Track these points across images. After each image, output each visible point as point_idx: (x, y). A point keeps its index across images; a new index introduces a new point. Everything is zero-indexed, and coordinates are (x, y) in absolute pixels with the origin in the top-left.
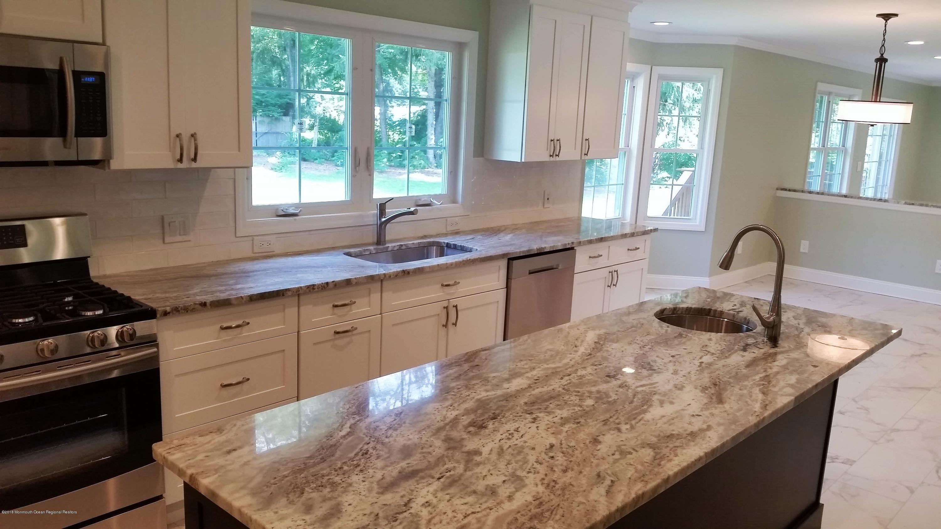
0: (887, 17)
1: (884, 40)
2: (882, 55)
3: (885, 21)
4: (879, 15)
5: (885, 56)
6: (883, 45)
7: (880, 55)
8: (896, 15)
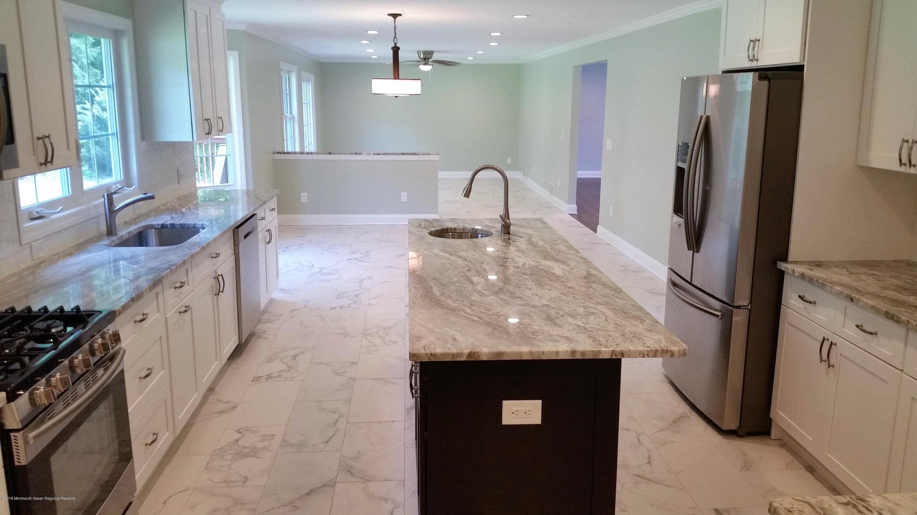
0: (395, 16)
1: (395, 33)
2: (396, 44)
3: (394, 19)
4: (389, 15)
5: (398, 45)
6: (395, 37)
7: (394, 45)
8: (400, 15)
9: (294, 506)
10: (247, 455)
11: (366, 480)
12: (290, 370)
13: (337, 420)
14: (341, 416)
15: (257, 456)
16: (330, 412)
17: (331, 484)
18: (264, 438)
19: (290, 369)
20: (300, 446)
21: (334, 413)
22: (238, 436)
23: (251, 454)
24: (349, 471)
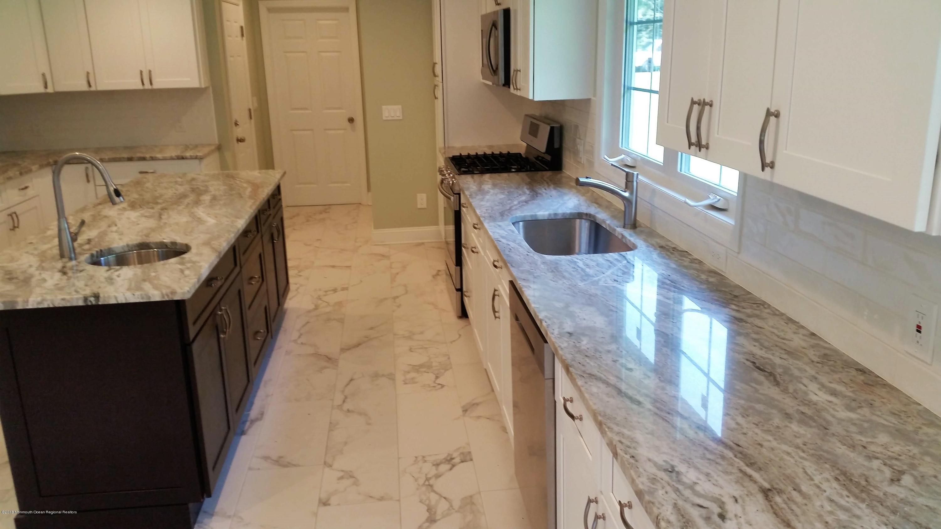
9: (367, 338)
10: (421, 366)
11: (317, 355)
12: (428, 479)
13: (344, 401)
14: (340, 407)
15: (411, 366)
16: (353, 412)
17: (343, 350)
18: (413, 381)
19: (427, 483)
20: (376, 376)
21: (348, 411)
22: (438, 381)
23: (417, 368)
24: (330, 359)
